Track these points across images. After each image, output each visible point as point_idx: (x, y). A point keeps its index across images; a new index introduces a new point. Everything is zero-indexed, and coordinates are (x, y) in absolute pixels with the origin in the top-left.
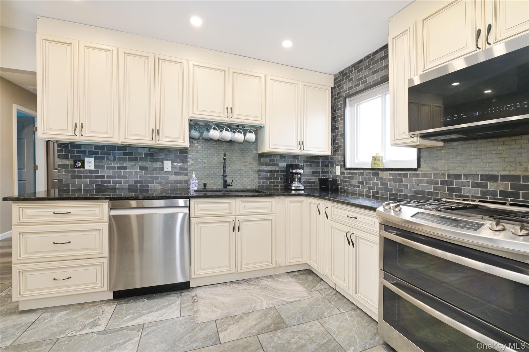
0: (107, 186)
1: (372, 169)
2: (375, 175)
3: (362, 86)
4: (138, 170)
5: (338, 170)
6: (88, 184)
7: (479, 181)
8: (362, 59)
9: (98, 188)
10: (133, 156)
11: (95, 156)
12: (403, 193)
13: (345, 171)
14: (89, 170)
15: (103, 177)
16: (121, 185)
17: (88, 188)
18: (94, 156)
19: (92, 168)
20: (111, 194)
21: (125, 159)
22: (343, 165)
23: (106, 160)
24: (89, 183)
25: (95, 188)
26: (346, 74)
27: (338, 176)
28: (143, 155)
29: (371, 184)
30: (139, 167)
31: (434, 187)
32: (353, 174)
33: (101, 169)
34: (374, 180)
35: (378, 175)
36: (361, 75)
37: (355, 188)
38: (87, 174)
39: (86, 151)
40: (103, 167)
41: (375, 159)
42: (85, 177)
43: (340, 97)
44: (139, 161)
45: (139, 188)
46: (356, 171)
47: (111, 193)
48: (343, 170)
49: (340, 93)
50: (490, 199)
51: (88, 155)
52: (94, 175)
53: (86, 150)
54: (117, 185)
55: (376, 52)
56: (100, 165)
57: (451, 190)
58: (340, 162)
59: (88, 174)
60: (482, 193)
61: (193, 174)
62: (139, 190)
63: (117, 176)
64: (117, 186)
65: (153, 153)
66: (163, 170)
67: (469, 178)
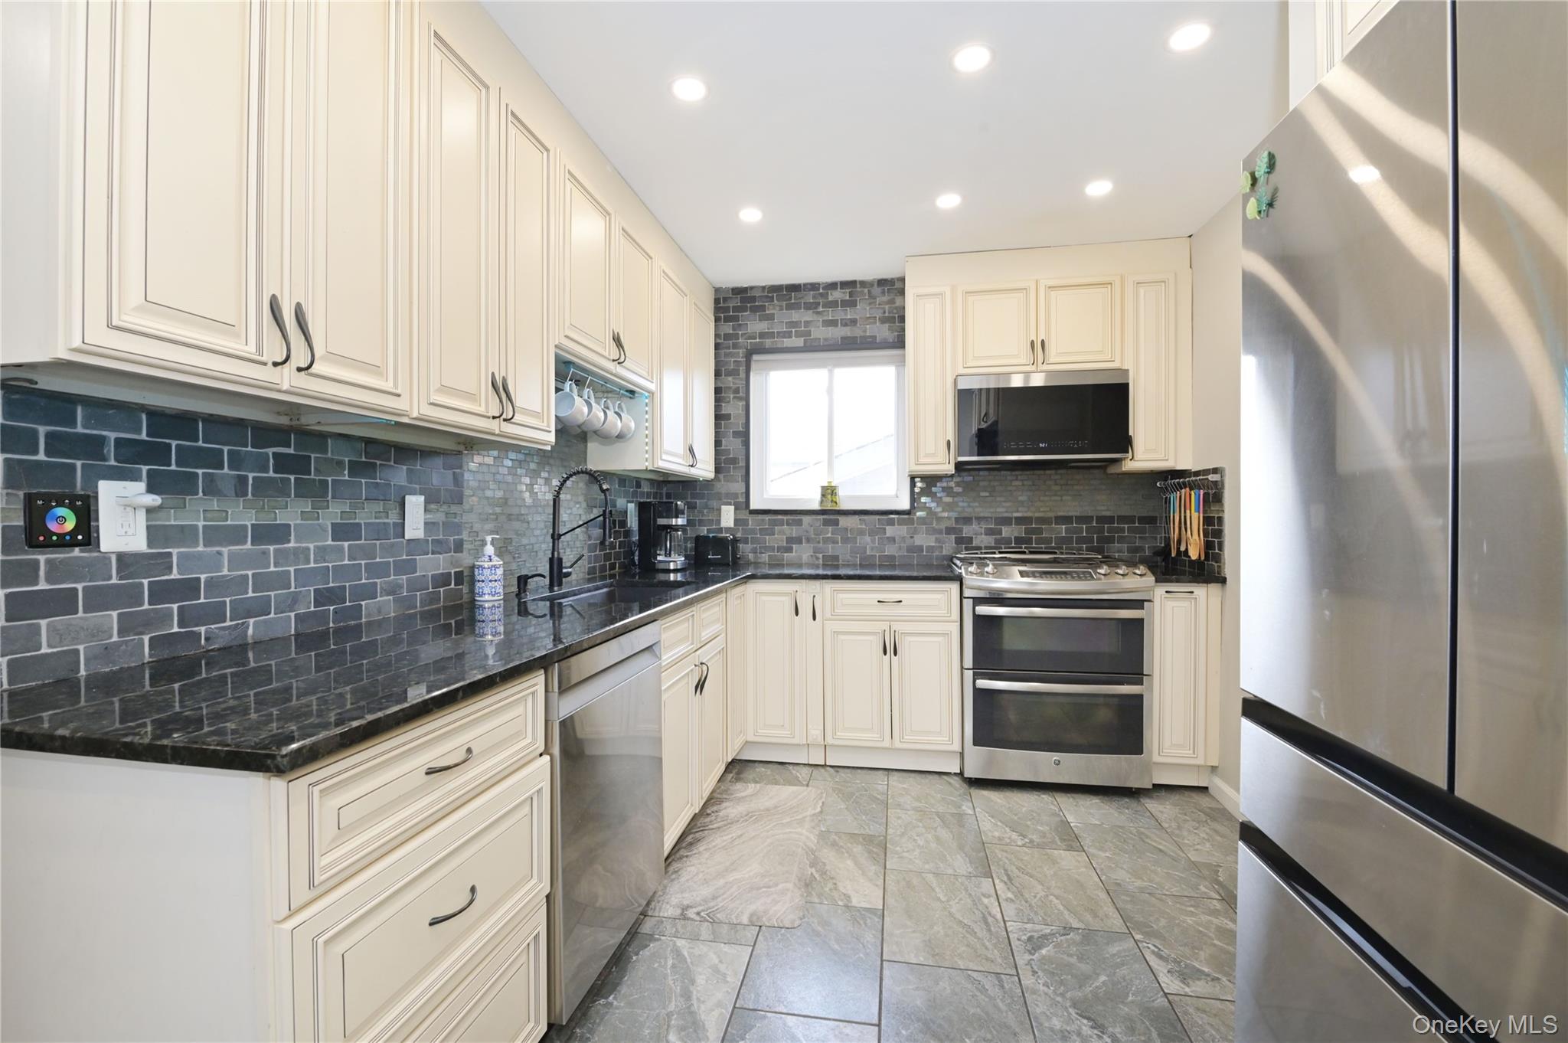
0: (207, 639)
1: (823, 512)
2: (826, 523)
3: (799, 342)
4: (330, 542)
5: (728, 516)
6: (115, 638)
7: (993, 526)
8: (800, 285)
9: (166, 654)
10: (312, 477)
11: (149, 471)
12: (886, 553)
13: (751, 519)
14: (121, 557)
15: (189, 588)
16: (265, 621)
17: (114, 663)
18: (145, 469)
19: (137, 542)
20: (226, 674)
21: (282, 490)
22: (743, 504)
23: (201, 494)
24: (121, 633)
25: (151, 656)
26: (753, 299)
27: (728, 529)
28: (345, 470)
29: (819, 542)
30: (332, 524)
31: (936, 539)
32: (774, 523)
33: (178, 547)
34: (828, 534)
35: (836, 523)
36: (796, 316)
37: (779, 554)
38: (110, 578)
39: (104, 438)
40: (186, 535)
41: (829, 492)
42: (99, 600)
43: (735, 346)
44: (333, 498)
45: (331, 625)
46: (780, 517)
47: (225, 669)
48: (744, 515)
49: (736, 336)
50: (1005, 548)
51: (113, 462)
52: (145, 582)
53: (104, 433)
54: (252, 621)
55: (833, 286)
56: (173, 523)
57: (960, 541)
58: (736, 495)
59: (114, 581)
60: (997, 541)
61: (484, 543)
62: (333, 631)
63: (250, 577)
64: (250, 631)
65: (376, 463)
66: (404, 537)
67: (982, 523)
